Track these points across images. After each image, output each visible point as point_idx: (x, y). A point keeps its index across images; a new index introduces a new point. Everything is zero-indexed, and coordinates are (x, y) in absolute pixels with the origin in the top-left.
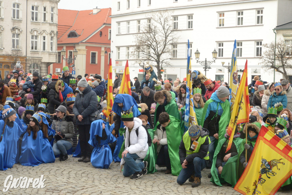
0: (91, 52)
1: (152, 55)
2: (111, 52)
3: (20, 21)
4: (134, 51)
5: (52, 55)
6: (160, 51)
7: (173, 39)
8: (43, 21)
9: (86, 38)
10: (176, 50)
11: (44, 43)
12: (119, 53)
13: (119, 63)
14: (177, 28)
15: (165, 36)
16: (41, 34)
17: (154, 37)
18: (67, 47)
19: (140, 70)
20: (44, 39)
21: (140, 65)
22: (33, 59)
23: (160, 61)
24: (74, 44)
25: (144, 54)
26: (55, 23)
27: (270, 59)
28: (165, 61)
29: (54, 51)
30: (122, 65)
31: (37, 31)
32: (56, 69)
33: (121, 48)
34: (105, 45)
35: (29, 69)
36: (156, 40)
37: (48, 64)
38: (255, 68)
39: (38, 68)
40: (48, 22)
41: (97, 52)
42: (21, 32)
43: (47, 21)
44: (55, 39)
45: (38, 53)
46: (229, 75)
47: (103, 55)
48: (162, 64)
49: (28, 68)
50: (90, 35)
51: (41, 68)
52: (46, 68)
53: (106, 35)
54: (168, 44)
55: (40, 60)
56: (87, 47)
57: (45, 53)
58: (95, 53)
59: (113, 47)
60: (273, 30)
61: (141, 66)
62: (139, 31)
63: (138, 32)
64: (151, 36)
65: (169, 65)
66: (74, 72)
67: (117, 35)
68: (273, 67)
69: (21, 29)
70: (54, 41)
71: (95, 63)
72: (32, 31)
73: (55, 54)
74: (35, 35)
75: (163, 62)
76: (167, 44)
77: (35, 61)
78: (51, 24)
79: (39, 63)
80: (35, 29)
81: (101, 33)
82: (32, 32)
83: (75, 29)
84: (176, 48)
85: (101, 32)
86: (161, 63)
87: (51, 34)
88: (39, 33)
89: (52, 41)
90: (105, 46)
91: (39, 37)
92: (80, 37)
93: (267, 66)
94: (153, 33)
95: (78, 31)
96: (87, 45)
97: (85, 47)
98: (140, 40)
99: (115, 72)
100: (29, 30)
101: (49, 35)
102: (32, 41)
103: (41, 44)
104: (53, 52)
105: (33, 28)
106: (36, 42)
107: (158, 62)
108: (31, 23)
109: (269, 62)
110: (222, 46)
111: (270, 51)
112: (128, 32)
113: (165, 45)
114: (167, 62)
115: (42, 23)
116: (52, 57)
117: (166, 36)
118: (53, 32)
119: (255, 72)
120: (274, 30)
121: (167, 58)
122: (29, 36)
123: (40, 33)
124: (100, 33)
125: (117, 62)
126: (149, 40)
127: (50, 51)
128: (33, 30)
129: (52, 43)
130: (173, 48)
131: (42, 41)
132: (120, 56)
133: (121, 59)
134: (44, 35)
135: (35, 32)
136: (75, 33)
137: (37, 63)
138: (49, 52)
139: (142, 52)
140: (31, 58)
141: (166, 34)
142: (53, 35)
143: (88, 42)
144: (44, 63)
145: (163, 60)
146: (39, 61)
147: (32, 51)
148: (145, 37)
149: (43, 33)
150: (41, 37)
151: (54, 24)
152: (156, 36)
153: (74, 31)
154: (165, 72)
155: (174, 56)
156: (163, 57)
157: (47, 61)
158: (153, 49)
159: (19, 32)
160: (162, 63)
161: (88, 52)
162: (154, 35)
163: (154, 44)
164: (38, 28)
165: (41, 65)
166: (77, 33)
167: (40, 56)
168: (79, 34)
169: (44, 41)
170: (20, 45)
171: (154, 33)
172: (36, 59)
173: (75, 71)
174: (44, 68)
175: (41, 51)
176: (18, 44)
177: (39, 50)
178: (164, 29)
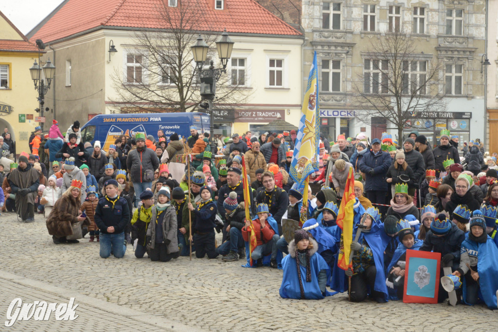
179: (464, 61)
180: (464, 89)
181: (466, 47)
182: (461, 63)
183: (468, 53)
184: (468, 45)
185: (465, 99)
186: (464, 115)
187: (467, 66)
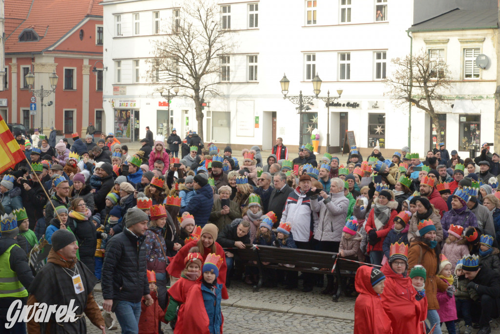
0: (65, 68)
1: (185, 78)
2: (105, 69)
4: (151, 70)
6: (199, 69)
7: (224, 47)
9: (55, 43)
10: (229, 67)
12: (119, 71)
13: (120, 89)
14: (229, 27)
15: (208, 43)
17: (189, 44)
18: (18, 59)
19: (160, 102)
21: (161, 95)
23: (199, 87)
24: (33, 54)
25: (170, 75)
27: (404, 86)
28: (209, 88)
30: (125, 94)
33: (123, 62)
34: (89, 55)
36: (192, 50)
38: (375, 101)
41: (75, 69)
44: (1, 47)
46: (328, 114)
47: (86, 72)
48: (204, 93)
50: (61, 36)
53: (90, 37)
54: (215, 55)
56: (56, 59)
58: (73, 70)
59: (107, 60)
60: (406, 31)
61: (164, 96)
62: (157, 32)
63: (154, 33)
64: (182, 41)
65: (215, 95)
66: (33, 106)
67: (114, 38)
68: (410, 99)
71: (72, 89)
75: (206, 89)
76: (212, 57)
81: (82, 33)
83: (33, 26)
84: (229, 62)
85: (82, 31)
86: (203, 91)
90: (90, 57)
92: (43, 40)
93: (400, 97)
94: (186, 37)
95: (39, 30)
96: (57, 55)
97: (53, 59)
98: (163, 49)
99: (113, 106)
107: (196, 89)
109: (402, 90)
110: (314, 59)
111: (404, 71)
112: (136, 34)
113: (208, 59)
114: (214, 90)
117: (209, 41)
119: (375, 107)
120: (408, 31)
121: (213, 81)
124: (79, 33)
125: (116, 88)
126: (180, 51)
130: (222, 63)
132: (122, 77)
133: (123, 82)
136: (33, 34)
139: (167, 72)
141: (209, 38)
143: (57, 49)
145: (206, 87)
148: (171, 44)
152: (192, 43)
153: (30, 29)
154: (209, 107)
155: (224, 79)
156: (206, 80)
158: (187, 65)
160: (204, 91)
161: (59, 69)
162: (188, 40)
163: (189, 56)
166: (37, 32)
168: (40, 35)
171: (189, 36)
173: (35, 105)
178: (206, 29)
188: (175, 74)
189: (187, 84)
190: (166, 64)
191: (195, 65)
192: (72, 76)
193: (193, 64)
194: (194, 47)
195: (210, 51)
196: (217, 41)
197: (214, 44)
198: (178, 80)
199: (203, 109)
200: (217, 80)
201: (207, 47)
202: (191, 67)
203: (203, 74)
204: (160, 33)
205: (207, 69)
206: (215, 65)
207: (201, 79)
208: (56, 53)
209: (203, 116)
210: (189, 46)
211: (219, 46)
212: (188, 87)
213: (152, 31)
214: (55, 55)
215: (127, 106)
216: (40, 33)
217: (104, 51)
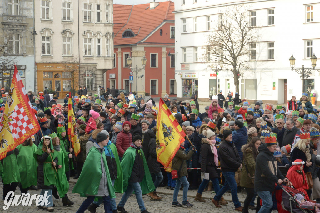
0: (151, 54)
1: (227, 58)
2: (176, 54)
3: (71, 23)
4: (205, 53)
5: (108, 61)
6: (236, 53)
7: (252, 38)
8: (96, 21)
9: (145, 38)
10: (255, 51)
11: (99, 47)
12: (185, 55)
13: (185, 66)
14: (255, 25)
15: (242, 35)
16: (96, 37)
17: (229, 37)
18: (122, 49)
19: (211, 74)
20: (99, 42)
21: (212, 69)
22: (87, 66)
23: (236, 64)
24: (131, 45)
25: (217, 56)
26: (110, 23)
28: (243, 64)
29: (111, 56)
30: (189, 69)
31: (91, 33)
32: (110, 74)
33: (187, 49)
35: (83, 78)
36: (231, 40)
37: (104, 71)
39: (93, 76)
40: (103, 22)
41: (157, 54)
42: (73, 35)
43: (101, 21)
44: (111, 42)
45: (93, 59)
47: (164, 56)
48: (239, 68)
49: (81, 76)
50: (148, 34)
51: (97, 76)
52: (102, 76)
53: (167, 34)
54: (246, 43)
55: (94, 66)
56: (145, 48)
57: (100, 58)
58: (156, 54)
59: (178, 48)
61: (214, 70)
62: (209, 29)
63: (207, 30)
64: (225, 35)
65: (247, 69)
66: (131, 78)
67: (182, 34)
69: (72, 32)
70: (110, 44)
71: (155, 66)
72: (84, 33)
73: (111, 59)
74: (89, 37)
75: (241, 65)
76: (244, 44)
77: (89, 67)
78: (107, 24)
79: (94, 70)
80: (88, 31)
82: (85, 35)
83: (131, 28)
84: (255, 47)
85: (161, 30)
86: (238, 67)
87: (106, 36)
88: (93, 35)
89: (108, 44)
90: (167, 46)
91: (93, 39)
92: (137, 36)
94: (228, 32)
95: (135, 30)
96: (146, 46)
98: (213, 40)
99: (181, 77)
100: (82, 32)
101: (104, 37)
102: (85, 45)
103: (95, 48)
104: (109, 57)
105: (85, 30)
106: (90, 46)
107: (234, 65)
108: (83, 24)
110: (312, 44)
112: (195, 31)
113: (242, 46)
114: (246, 66)
115: (96, 23)
116: (108, 63)
117: (243, 34)
118: (108, 33)
121: (245, 60)
122: (82, 39)
123: (95, 35)
124: (160, 31)
125: (183, 65)
126: (223, 41)
127: (106, 56)
128: (86, 32)
129: (108, 46)
130: (251, 48)
131: (97, 44)
132: (187, 58)
133: (187, 62)
134: (99, 37)
135: (89, 34)
136: (131, 33)
137: (92, 70)
138: (104, 57)
139: (215, 54)
140: (84, 65)
141: (243, 32)
142: (108, 37)
143: (146, 42)
144: (100, 69)
145: (240, 64)
146: (93, 68)
147: (86, 57)
148: (218, 37)
149: (97, 35)
150: (95, 41)
151: (110, 25)
152: (232, 36)
153: (129, 30)
154: (242, 76)
155: (252, 58)
156: (240, 59)
157: (103, 68)
158: (228, 50)
159: (70, 35)
160: (240, 66)
161: (147, 54)
162: (228, 34)
163: (230, 44)
164: (92, 30)
165: (96, 72)
166: (134, 32)
167: (94, 61)
169: (99, 44)
170: (72, 50)
171: (229, 31)
172: (90, 66)
173: (132, 77)
174: (100, 75)
175: (96, 56)
176: (69, 49)
177: (94, 55)
178: (240, 26)
179: (20, 32)
180: (21, 50)
181: (21, 22)
182: (19, 33)
183: (23, 27)
184: (22, 22)
185: (22, 57)
186: (22, 67)
187: (22, 35)
188: (221, 56)
189: (228, 62)
190: (215, 50)
191: (233, 50)
192: (155, 59)
193: (232, 49)
194: (232, 39)
195: (243, 41)
196: (247, 34)
197: (246, 36)
198: (222, 60)
199: (239, 78)
200: (248, 59)
201: (241, 38)
202: (231, 51)
203: (238, 55)
204: (211, 30)
205: (241, 52)
206: (246, 50)
207: (238, 59)
208: (145, 44)
209: (239, 83)
210: (230, 38)
211: (249, 37)
212: (229, 64)
213: (205, 29)
214: (144, 45)
215: (190, 77)
216: (135, 32)
217: (175, 42)
